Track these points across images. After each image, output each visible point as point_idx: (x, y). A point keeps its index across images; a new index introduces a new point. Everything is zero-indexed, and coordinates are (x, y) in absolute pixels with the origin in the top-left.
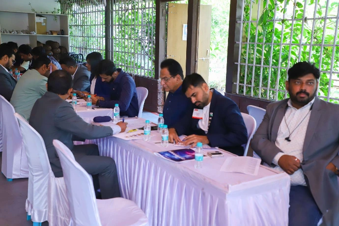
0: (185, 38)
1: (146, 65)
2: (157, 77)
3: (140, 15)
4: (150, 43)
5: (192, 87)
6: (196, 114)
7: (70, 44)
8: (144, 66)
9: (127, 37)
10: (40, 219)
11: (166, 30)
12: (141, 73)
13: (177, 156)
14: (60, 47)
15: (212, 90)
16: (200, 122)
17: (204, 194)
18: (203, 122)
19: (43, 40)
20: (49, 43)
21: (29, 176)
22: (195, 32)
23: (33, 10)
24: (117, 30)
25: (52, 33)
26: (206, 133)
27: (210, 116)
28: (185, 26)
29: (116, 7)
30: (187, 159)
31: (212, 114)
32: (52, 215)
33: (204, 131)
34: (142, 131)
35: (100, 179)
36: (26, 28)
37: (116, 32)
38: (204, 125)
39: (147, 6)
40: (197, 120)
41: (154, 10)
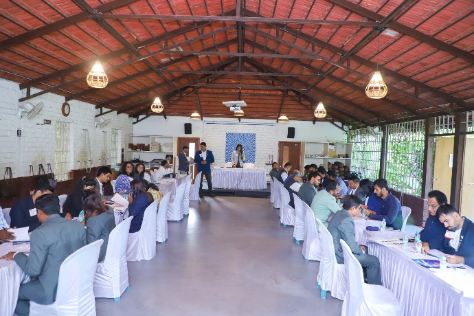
0: (451, 165)
1: (414, 185)
2: (423, 196)
3: (410, 146)
4: (419, 167)
5: (444, 215)
6: (448, 234)
7: (352, 165)
8: (412, 186)
9: (398, 162)
10: (326, 288)
11: (434, 158)
12: (410, 192)
13: (426, 264)
14: (345, 167)
15: (464, 218)
16: (451, 241)
17: (444, 294)
18: (454, 242)
19: (332, 161)
20: (337, 163)
21: (321, 260)
22: (460, 162)
23: (327, 140)
24: (391, 157)
25: (339, 156)
26: (456, 251)
27: (460, 239)
28: (452, 155)
29: (391, 137)
30: (434, 267)
31: (462, 237)
32: (333, 287)
33: (454, 249)
34: (401, 242)
35: (368, 270)
36: (321, 153)
37: (389, 158)
38: (455, 244)
39: (417, 139)
40: (449, 239)
41: (423, 142)
